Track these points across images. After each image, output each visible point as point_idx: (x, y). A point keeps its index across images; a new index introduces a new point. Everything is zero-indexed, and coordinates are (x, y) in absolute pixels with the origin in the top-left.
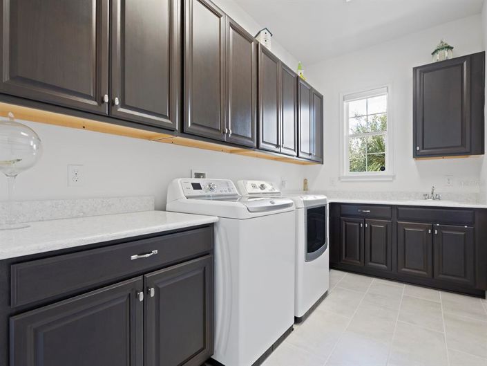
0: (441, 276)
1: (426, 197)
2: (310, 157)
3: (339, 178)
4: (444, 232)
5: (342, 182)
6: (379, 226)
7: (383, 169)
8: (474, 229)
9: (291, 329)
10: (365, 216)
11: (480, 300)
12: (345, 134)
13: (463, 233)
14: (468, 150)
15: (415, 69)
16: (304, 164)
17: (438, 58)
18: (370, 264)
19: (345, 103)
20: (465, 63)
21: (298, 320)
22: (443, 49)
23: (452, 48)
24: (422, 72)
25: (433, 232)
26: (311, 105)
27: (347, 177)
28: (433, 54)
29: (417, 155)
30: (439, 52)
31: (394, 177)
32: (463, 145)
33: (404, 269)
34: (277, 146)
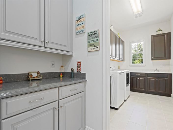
0: (159, 91)
1: (155, 71)
2: (122, 60)
3: (129, 66)
4: (160, 80)
5: (130, 67)
6: (142, 78)
7: (142, 63)
8: (168, 79)
9: (124, 102)
10: (138, 76)
11: (170, 97)
12: (131, 53)
13: (165, 80)
14: (166, 58)
15: (152, 36)
16: (119, 61)
17: (158, 33)
18: (140, 89)
19: (131, 44)
20: (166, 35)
21: (125, 101)
22: (160, 31)
23: (162, 30)
24: (154, 37)
25: (157, 80)
26: (122, 44)
27: (131, 65)
28: (157, 32)
29: (152, 59)
30: (159, 31)
31: (145, 65)
32: (165, 57)
33: (149, 90)
34: (116, 57)
